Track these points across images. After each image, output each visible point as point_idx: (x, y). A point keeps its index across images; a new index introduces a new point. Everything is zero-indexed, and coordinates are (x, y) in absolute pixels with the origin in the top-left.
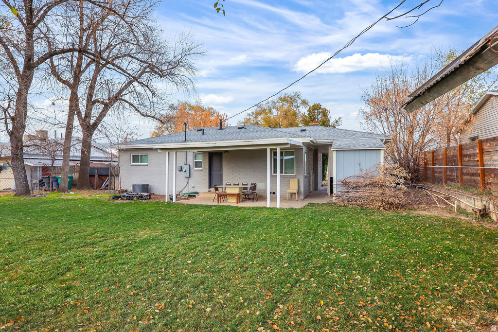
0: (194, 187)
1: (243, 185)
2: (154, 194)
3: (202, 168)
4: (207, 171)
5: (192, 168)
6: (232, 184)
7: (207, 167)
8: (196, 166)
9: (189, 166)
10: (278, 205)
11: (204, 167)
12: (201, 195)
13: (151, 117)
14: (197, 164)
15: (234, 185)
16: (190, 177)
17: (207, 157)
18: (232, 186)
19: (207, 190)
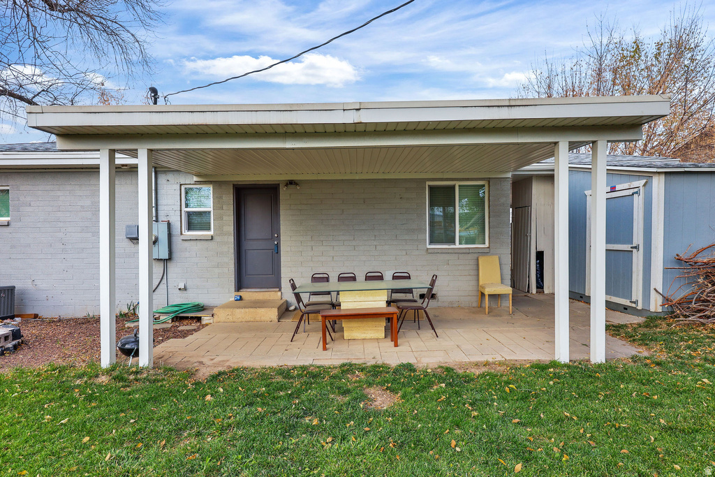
0: (185, 289)
1: (394, 278)
2: (36, 316)
3: (211, 233)
4: (231, 239)
5: (176, 231)
6: (361, 277)
7: (230, 228)
8: (190, 227)
9: (169, 224)
10: (598, 354)
11: (219, 228)
12: (221, 315)
13: (21, 98)
14: (195, 221)
15: (368, 278)
16: (170, 259)
17: (229, 199)
18: (361, 282)
19: (231, 296)
